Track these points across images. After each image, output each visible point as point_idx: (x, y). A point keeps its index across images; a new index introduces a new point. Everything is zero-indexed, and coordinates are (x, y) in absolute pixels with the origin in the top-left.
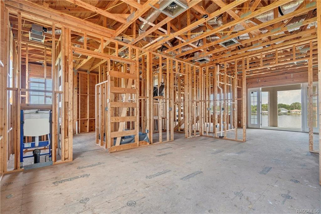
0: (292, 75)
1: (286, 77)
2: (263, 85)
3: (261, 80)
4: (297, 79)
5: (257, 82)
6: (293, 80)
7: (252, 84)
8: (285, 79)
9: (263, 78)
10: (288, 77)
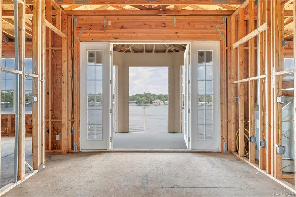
0: (175, 21)
1: (163, 23)
2: (116, 35)
3: (113, 21)
4: (184, 31)
5: (104, 28)
6: (177, 33)
7: (90, 29)
8: (163, 27)
9: (118, 17)
10: (167, 24)
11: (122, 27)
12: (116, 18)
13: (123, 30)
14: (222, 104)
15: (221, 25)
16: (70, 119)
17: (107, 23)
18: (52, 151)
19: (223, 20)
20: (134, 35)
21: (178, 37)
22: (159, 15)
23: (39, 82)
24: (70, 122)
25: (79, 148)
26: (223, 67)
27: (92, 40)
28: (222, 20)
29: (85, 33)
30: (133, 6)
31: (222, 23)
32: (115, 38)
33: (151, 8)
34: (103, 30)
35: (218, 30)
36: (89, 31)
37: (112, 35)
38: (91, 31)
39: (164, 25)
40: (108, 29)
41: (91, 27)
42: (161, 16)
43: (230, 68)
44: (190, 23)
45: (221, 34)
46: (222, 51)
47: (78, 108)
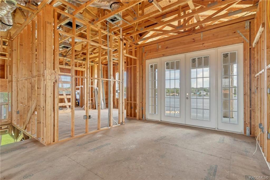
0: (202, 36)
1: (193, 39)
2: (163, 53)
3: (162, 45)
4: (209, 41)
5: (157, 50)
6: (203, 44)
7: (150, 52)
8: (193, 42)
9: (165, 42)
10: (196, 39)
11: (167, 48)
12: (163, 43)
13: (168, 49)
14: (245, 95)
15: (244, 29)
16: (141, 102)
17: (159, 47)
18: (134, 118)
19: (246, 25)
20: (174, 51)
21: (205, 46)
22: (190, 34)
23: (120, 84)
24: (141, 104)
25: (145, 117)
26: (246, 64)
27: (151, 58)
28: (244, 25)
29: (148, 55)
30: (174, 33)
31: (245, 28)
32: (163, 55)
33: (185, 31)
34: (157, 51)
35: (241, 34)
36: (150, 53)
37: (161, 53)
38: (151, 53)
39: (194, 41)
40: (159, 51)
41: (150, 51)
42: (192, 34)
43: (254, 64)
44: (214, 34)
45: (243, 36)
46: (245, 51)
47: (145, 96)
